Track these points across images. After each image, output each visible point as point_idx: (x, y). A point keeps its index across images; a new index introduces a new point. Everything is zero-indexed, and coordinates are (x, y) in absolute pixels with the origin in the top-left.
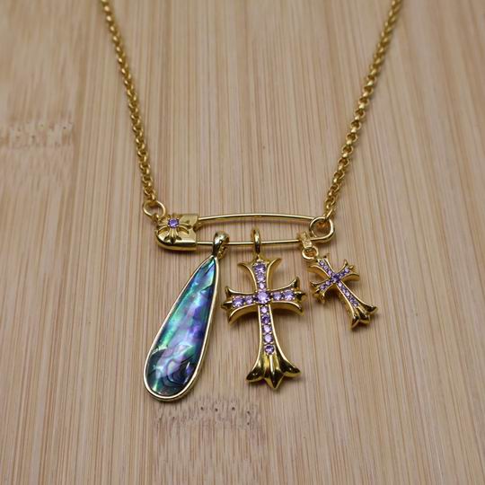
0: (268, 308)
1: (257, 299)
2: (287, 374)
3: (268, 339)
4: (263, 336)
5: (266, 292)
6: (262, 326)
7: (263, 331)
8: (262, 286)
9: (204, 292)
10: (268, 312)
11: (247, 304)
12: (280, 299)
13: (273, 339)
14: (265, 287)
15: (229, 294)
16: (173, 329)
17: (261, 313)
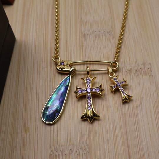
0: (90, 94)
1: (86, 91)
2: (95, 117)
3: (89, 105)
4: (88, 104)
5: (90, 88)
6: (88, 100)
7: (88, 102)
8: (89, 86)
9: (65, 87)
10: (90, 95)
11: (83, 92)
12: (95, 91)
13: (91, 105)
14: (90, 87)
15: (77, 88)
16: (53, 99)
17: (88, 95)
